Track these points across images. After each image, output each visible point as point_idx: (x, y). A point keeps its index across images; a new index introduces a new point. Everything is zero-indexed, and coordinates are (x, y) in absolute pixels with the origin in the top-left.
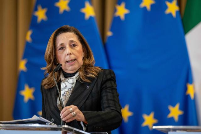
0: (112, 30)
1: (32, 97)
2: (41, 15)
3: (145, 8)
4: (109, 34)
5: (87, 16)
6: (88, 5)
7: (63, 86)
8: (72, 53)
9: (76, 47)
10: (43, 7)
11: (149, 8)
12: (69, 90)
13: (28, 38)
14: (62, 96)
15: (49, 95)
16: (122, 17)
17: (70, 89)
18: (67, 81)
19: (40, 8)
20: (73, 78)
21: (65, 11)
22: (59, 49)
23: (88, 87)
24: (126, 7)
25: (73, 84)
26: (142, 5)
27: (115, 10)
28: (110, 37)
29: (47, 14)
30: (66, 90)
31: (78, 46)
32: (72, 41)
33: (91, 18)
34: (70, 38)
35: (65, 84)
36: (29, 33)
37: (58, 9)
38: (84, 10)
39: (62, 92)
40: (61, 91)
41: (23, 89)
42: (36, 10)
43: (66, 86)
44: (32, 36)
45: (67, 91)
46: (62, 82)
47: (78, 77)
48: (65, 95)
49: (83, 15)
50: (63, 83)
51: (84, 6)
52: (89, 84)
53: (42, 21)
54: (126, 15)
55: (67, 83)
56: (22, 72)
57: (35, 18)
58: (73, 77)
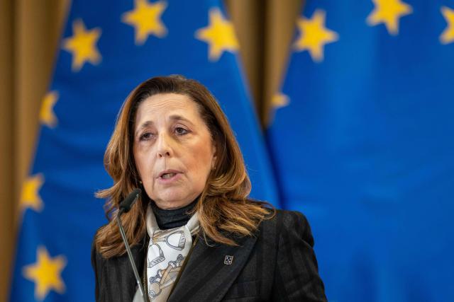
0: (286, 90)
1: (57, 283)
2: (83, 47)
3: (382, 27)
4: (279, 100)
5: (215, 51)
6: (217, 19)
7: (152, 253)
8: (174, 151)
9: (189, 135)
10: (89, 27)
11: (392, 25)
12: (169, 265)
13: (47, 116)
14: (149, 283)
15: (113, 278)
16: (317, 52)
17: (175, 263)
18: (166, 241)
19: (79, 28)
20: (181, 232)
21: (151, 37)
22: (141, 139)
23: (229, 260)
24: (329, 25)
25: (183, 248)
26: (375, 18)
27: (296, 34)
28: (281, 110)
29: (100, 45)
30: (163, 265)
31: (195, 133)
32: (177, 118)
33: (226, 55)
34: (173, 109)
35: (160, 249)
36: (50, 100)
37: (131, 30)
38: (205, 34)
39: (151, 272)
40: (149, 270)
41: (33, 260)
42: (69, 33)
43: (162, 256)
44: (56, 109)
45: (163, 268)
46: (151, 243)
47: (195, 226)
48: (158, 280)
49: (205, 46)
50: (154, 246)
51: (205, 23)
52: (232, 251)
53: (87, 64)
54: (327, 47)
55: (163, 245)
56: (30, 211)
57: (67, 57)
58: (182, 229)
